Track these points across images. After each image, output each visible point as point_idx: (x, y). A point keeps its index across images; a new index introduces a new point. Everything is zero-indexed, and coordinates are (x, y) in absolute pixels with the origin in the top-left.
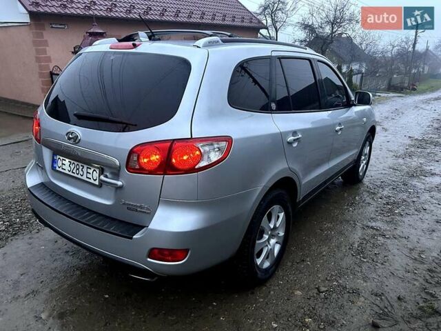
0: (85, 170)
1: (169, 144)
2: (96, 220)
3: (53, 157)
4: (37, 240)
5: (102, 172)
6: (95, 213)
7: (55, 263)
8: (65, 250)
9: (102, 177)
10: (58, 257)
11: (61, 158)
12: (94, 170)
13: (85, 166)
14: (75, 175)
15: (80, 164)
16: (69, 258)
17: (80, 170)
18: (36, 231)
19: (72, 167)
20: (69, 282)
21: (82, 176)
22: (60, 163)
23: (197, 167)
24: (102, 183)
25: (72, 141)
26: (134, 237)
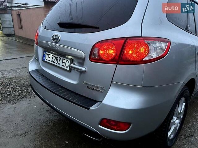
0: (61, 61)
1: (124, 41)
2: (65, 93)
3: (44, 53)
4: (33, 102)
5: (72, 61)
6: (65, 88)
7: (40, 116)
8: (46, 110)
9: (72, 65)
10: (42, 113)
11: (48, 53)
12: (67, 61)
13: (62, 58)
14: (55, 64)
15: (59, 57)
16: (48, 114)
17: (58, 60)
18: (33, 97)
19: (54, 59)
20: (46, 129)
21: (59, 64)
22: (47, 57)
23: (144, 60)
24: (71, 69)
25: (55, 41)
26: (91, 108)
